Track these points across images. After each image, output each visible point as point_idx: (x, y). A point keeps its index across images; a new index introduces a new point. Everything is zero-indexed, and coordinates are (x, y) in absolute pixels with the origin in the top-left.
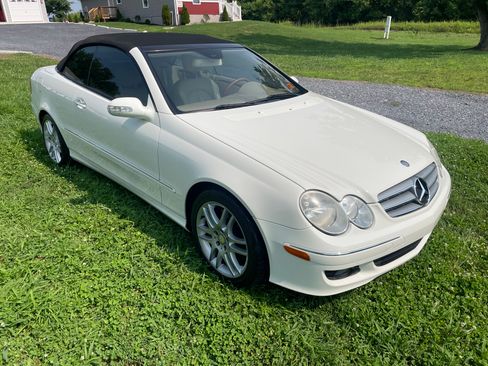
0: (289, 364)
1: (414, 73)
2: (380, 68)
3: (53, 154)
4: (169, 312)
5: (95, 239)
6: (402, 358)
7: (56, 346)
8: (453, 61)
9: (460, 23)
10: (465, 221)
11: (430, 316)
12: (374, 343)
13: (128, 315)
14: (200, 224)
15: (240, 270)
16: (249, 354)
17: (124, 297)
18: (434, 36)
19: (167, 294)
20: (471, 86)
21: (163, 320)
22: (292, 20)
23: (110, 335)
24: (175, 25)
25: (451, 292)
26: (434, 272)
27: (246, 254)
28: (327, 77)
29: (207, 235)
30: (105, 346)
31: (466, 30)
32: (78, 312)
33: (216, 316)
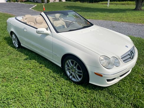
0: (98, 107)
1: (118, 17)
2: (108, 16)
3: (15, 44)
4: (60, 93)
5: (33, 71)
6: (129, 104)
7: (27, 105)
8: (128, 13)
9: (129, 2)
10: (140, 62)
11: (135, 91)
12: (121, 100)
13: (47, 94)
14: (66, 66)
15: (80, 79)
16: (86, 105)
17: (46, 89)
18: (122, 6)
19: (58, 87)
20: (135, 21)
21: (58, 95)
22: (80, 1)
23: (43, 100)
24: (45, 3)
25: (140, 84)
26: (135, 78)
27: (82, 75)
28: (93, 19)
29: (68, 69)
30: (42, 104)
31: (130, 4)
32: (32, 94)
33: (74, 94)
